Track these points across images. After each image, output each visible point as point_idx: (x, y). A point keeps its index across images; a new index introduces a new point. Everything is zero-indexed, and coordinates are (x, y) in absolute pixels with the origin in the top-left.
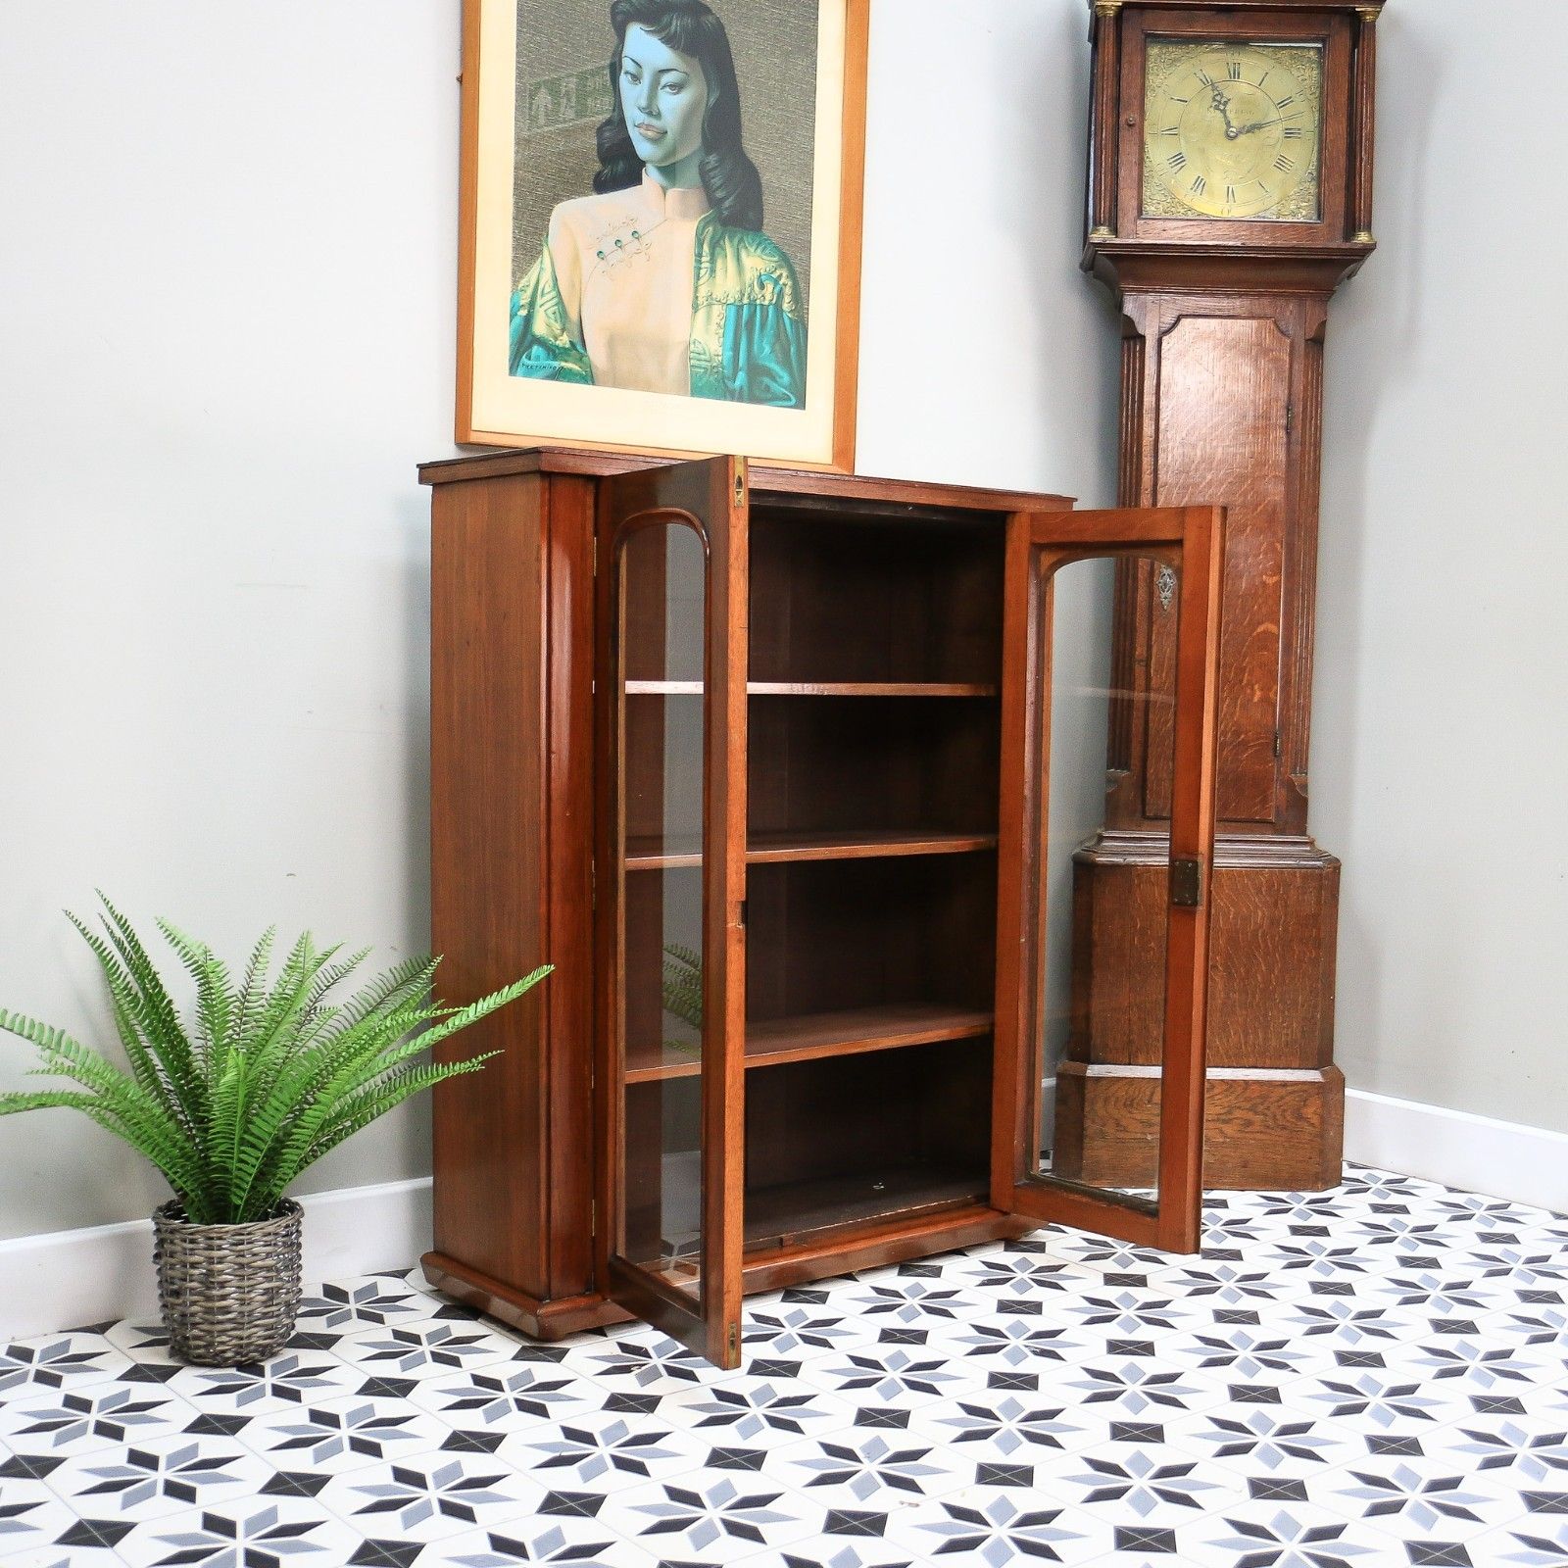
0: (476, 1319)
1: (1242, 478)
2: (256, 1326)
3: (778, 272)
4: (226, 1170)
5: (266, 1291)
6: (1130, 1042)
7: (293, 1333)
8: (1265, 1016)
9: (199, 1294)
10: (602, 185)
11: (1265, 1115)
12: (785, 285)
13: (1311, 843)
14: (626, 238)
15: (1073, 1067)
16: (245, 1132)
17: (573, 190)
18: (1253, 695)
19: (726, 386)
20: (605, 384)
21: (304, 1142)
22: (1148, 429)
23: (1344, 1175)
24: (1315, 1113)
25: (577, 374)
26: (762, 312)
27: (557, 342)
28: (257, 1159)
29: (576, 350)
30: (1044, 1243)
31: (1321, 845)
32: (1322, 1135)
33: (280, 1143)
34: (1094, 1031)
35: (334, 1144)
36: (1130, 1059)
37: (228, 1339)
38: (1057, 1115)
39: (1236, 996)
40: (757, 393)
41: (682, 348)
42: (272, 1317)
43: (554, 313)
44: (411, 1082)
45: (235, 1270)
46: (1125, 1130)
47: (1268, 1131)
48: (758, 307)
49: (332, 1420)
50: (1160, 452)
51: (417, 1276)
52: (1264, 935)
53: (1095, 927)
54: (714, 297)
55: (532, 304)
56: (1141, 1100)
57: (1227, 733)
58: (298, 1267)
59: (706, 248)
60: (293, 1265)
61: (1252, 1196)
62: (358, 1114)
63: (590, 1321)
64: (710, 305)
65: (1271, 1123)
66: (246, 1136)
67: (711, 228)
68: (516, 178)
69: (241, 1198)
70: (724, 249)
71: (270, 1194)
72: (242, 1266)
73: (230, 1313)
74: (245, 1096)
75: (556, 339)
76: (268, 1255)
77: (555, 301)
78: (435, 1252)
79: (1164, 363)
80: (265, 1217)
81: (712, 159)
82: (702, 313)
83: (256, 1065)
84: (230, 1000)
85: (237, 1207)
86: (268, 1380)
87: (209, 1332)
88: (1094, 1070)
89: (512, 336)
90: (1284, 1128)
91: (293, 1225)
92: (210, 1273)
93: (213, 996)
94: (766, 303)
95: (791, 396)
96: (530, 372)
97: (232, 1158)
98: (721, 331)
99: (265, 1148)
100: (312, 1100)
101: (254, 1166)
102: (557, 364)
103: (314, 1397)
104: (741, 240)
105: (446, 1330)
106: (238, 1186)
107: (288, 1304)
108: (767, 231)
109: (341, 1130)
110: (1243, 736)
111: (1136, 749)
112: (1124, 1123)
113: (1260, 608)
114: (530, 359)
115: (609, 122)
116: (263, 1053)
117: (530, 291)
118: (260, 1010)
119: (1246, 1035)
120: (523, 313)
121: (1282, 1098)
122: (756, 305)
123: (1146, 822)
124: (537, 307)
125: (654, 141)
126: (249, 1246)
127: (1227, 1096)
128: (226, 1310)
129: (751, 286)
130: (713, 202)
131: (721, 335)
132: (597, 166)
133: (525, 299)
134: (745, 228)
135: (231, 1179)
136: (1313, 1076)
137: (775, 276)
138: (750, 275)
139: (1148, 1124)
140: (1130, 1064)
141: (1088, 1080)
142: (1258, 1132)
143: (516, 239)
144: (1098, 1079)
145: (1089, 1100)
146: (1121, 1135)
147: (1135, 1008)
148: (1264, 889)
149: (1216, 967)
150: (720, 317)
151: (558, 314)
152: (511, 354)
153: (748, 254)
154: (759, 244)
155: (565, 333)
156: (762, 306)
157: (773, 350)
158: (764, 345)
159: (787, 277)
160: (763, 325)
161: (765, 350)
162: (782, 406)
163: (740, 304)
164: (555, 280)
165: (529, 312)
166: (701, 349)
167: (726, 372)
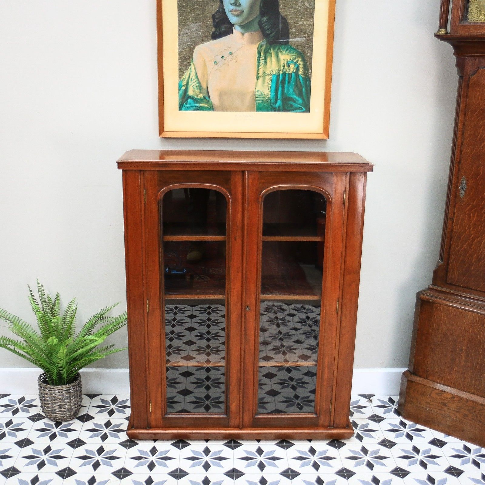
3: (297, 59)
5: (60, 405)
6: (427, 371)
9: (43, 401)
10: (215, 36)
12: (300, 64)
14: (226, 54)
19: (272, 106)
20: (218, 110)
25: (207, 108)
26: (289, 76)
27: (198, 97)
29: (206, 99)
36: (426, 376)
37: (51, 415)
40: (287, 108)
41: (251, 94)
43: (196, 87)
45: (50, 397)
46: (420, 403)
47: (474, 421)
48: (287, 75)
50: (465, 129)
52: (482, 343)
54: (266, 73)
55: (187, 84)
56: (427, 394)
59: (262, 54)
64: (264, 76)
65: (475, 418)
67: (264, 47)
68: (179, 39)
70: (271, 54)
72: (52, 397)
75: (197, 96)
76: (59, 395)
77: (197, 82)
81: (265, 18)
82: (260, 80)
87: (46, 412)
89: (180, 97)
91: (70, 387)
92: (44, 397)
94: (291, 72)
95: (303, 108)
96: (188, 109)
102: (198, 105)
104: (279, 49)
112: (420, 400)
114: (187, 104)
115: (218, 12)
117: (186, 80)
119: (471, 381)
120: (184, 88)
121: (481, 410)
123: (448, 285)
124: (189, 85)
125: (238, 16)
126: (54, 392)
129: (284, 66)
130: (265, 35)
131: (270, 87)
132: (213, 30)
133: (184, 83)
134: (280, 44)
137: (295, 61)
138: (282, 63)
139: (428, 404)
140: (426, 379)
141: (409, 381)
142: (470, 420)
143: (180, 62)
144: (412, 382)
145: (408, 388)
146: (419, 405)
147: (430, 358)
148: (484, 324)
149: (462, 351)
150: (269, 80)
151: (198, 87)
152: (180, 103)
153: (282, 54)
154: (287, 50)
155: (201, 94)
156: (289, 74)
157: (294, 91)
158: (290, 89)
159: (301, 61)
160: (289, 81)
161: (291, 91)
162: (299, 112)
163: (278, 74)
164: (196, 74)
165: (186, 87)
166: (260, 94)
167: (272, 101)
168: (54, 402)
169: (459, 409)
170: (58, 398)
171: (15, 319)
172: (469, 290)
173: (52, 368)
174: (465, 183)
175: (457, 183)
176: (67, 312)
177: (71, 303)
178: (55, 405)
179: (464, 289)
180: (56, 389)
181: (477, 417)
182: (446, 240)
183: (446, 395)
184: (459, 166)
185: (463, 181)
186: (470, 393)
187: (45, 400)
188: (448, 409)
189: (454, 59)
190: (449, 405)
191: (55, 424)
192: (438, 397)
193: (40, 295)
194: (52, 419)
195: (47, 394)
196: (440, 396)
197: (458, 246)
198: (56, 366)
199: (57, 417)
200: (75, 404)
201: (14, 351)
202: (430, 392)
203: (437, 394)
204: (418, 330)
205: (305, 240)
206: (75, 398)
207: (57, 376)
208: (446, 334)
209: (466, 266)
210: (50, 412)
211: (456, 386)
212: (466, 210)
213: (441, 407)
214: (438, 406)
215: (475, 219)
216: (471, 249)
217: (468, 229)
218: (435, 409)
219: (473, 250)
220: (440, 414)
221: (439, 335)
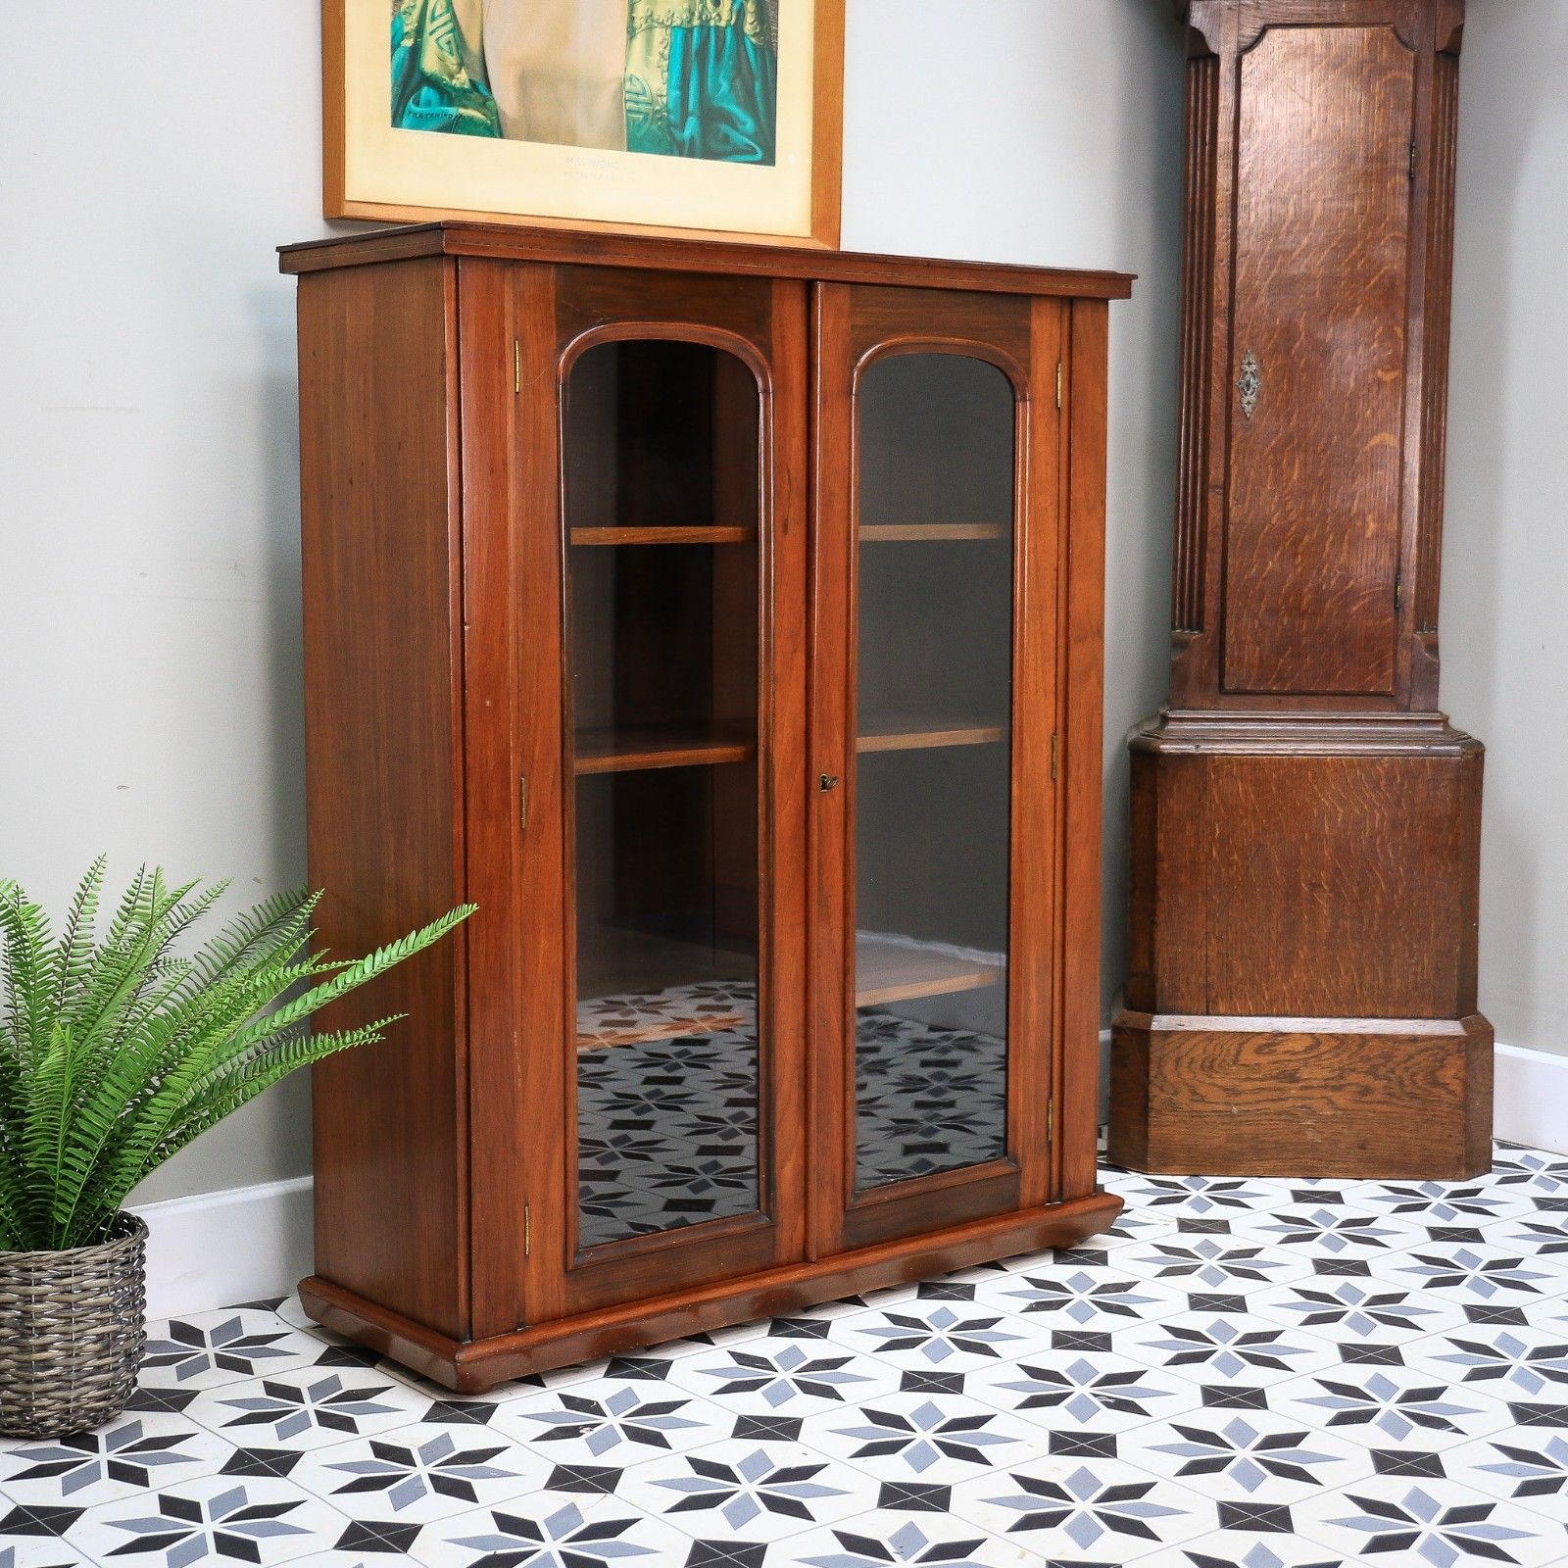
0: (373, 1366)
1: (1349, 242)
2: (86, 1384)
4: (47, 1180)
5: (100, 1337)
6: (1207, 986)
7: (134, 1390)
8: (1387, 949)
9: (10, 1343)
11: (1389, 1080)
12: (747, 1)
13: (1445, 721)
15: (1135, 1018)
16: (71, 1128)
18: (1365, 528)
19: (671, 134)
20: (517, 137)
21: (147, 1139)
22: (1223, 180)
23: (1494, 1158)
24: (1455, 1077)
25: (483, 123)
26: (717, 37)
27: (453, 82)
28: (88, 1163)
29: (478, 91)
30: (1106, 1252)
31: (1456, 723)
32: (1465, 1106)
33: (118, 1140)
34: (1160, 974)
35: (187, 1141)
36: (1208, 1007)
37: (50, 1402)
38: (1114, 1082)
39: (1348, 924)
40: (714, 145)
41: (613, 88)
42: (108, 1371)
43: (449, 43)
44: (288, 1059)
45: (58, 1310)
46: (1203, 1100)
47: (1394, 1100)
48: (712, 31)
49: (191, 1511)
50: (1240, 209)
51: (292, 1306)
52: (1382, 844)
53: (1161, 836)
54: (655, 17)
55: (419, 31)
56: (1224, 1061)
57: (1330, 579)
58: (141, 1303)
60: (135, 1301)
61: (1373, 1187)
62: (217, 1099)
63: (521, 1366)
64: (650, 28)
65: (1397, 1090)
66: (71, 1134)
69: (67, 1215)
71: (104, 1208)
72: (69, 1305)
73: (52, 1367)
74: (73, 1082)
75: (452, 77)
76: (103, 1289)
77: (450, 26)
78: (316, 1276)
79: (1244, 90)
80: (97, 1240)
82: (639, 41)
83: (86, 1042)
84: (49, 956)
85: (61, 1227)
86: (104, 1456)
87: (25, 1393)
88: (1161, 1023)
89: (394, 74)
90: (1414, 1096)
91: (134, 1249)
92: (26, 1315)
93: (28, 951)
94: (723, 24)
95: (757, 148)
96: (420, 122)
97: (55, 1163)
98: (665, 63)
99: (98, 1148)
100: (157, 1084)
101: (82, 1173)
102: (453, 111)
103: (166, 1479)
105: (335, 1382)
106: (62, 1200)
107: (128, 1355)
109: (196, 1122)
110: (1352, 583)
111: (1211, 604)
112: (1202, 1091)
113: (1374, 414)
114: (417, 103)
116: (97, 1027)
117: (416, 13)
118: (89, 966)
119: (1360, 976)
120: (408, 43)
121: (1411, 1057)
122: (709, 28)
123: (1226, 698)
124: (426, 35)
126: (79, 1278)
127: (1337, 1055)
128: (47, 1365)
129: (703, 1)
131: (665, 69)
133: (410, 25)
135: (53, 1191)
136: (1452, 1028)
139: (1233, 1092)
140: (1208, 1013)
142: (1379, 1102)
144: (1166, 1034)
145: (1156, 1060)
146: (1198, 1106)
147: (1214, 941)
148: (1383, 783)
149: (1320, 886)
150: (665, 44)
151: (453, 42)
152: (394, 97)
155: (463, 70)
156: (717, 28)
157: (732, 87)
158: (720, 79)
160: (719, 56)
161: (722, 88)
162: (745, 162)
163: (689, 26)
165: (415, 41)
166: (638, 88)
167: (672, 117)
169: (1341, 1077)
172: (1296, 699)
174: (1256, 371)
175: (1229, 371)
179: (1280, 702)
180: (88, 1264)
181: (1401, 1083)
183: (1290, 1046)
184: (1230, 324)
185: (1249, 364)
186: (1361, 1016)
188: (1304, 1088)
190: (1305, 1073)
192: (1264, 1059)
196: (1270, 1053)
197: (1250, 565)
202: (1233, 1052)
203: (1259, 1051)
204: (1162, 860)
208: (1260, 846)
209: (1282, 622)
211: (1312, 1007)
212: (1267, 449)
213: (1279, 1089)
214: (1270, 1089)
215: (1296, 473)
216: (1296, 567)
217: (1277, 509)
218: (1257, 1102)
219: (1299, 569)
220: (1279, 1113)
221: (1236, 857)
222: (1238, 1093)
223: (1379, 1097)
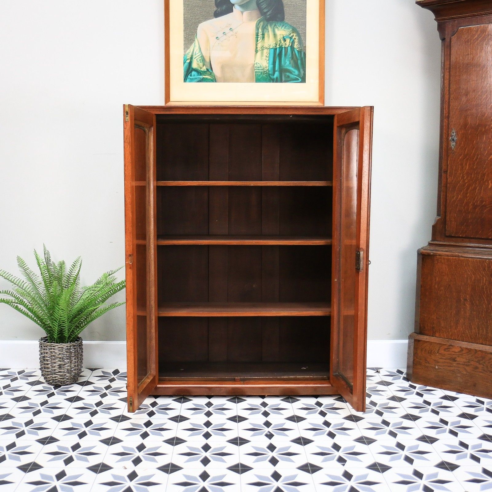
2: (57, 374)
3: (292, 35)
5: (60, 365)
6: (433, 328)
8: (487, 322)
10: (217, 15)
11: (483, 365)
12: (295, 39)
14: (227, 30)
17: (206, 18)
18: (488, 185)
19: (270, 78)
20: (221, 82)
22: (447, 76)
25: (210, 79)
26: (285, 50)
27: (202, 70)
29: (209, 71)
36: (433, 334)
39: (475, 313)
40: (284, 79)
41: (251, 66)
42: (62, 373)
45: (50, 357)
46: (428, 363)
47: (484, 372)
48: (283, 48)
50: (451, 85)
52: (486, 288)
54: (264, 47)
55: (191, 58)
56: (435, 351)
59: (260, 30)
64: (263, 50)
65: (485, 369)
67: (262, 23)
68: (184, 17)
70: (268, 29)
73: (49, 369)
75: (201, 68)
76: (60, 354)
77: (200, 56)
79: (452, 48)
82: (259, 53)
85: (54, 338)
87: (45, 374)
89: (184, 69)
91: (70, 346)
94: (287, 46)
95: (298, 78)
96: (191, 80)
98: (268, 58)
102: (201, 77)
104: (275, 25)
108: (286, 21)
112: (428, 360)
113: (491, 148)
114: (191, 76)
117: (190, 54)
119: (479, 330)
120: (188, 61)
122: (282, 47)
123: (446, 238)
124: (193, 59)
126: (54, 350)
127: (468, 355)
129: (280, 41)
130: (263, 14)
131: (268, 60)
132: (215, 9)
133: (189, 57)
134: (276, 20)
137: (290, 36)
138: (279, 37)
140: (433, 336)
141: (415, 340)
142: (480, 372)
143: (185, 38)
144: (419, 341)
145: (415, 348)
146: (427, 365)
147: (435, 314)
148: (486, 268)
149: (467, 300)
150: (267, 54)
151: (201, 60)
152: (184, 75)
153: (278, 30)
154: (283, 26)
155: (204, 66)
156: (285, 47)
157: (290, 63)
158: (286, 61)
159: (296, 36)
160: (286, 55)
161: (287, 63)
162: (295, 83)
163: (276, 48)
164: (200, 49)
165: (190, 60)
166: (259, 66)
167: (270, 72)
168: (54, 361)
169: (469, 362)
170: (58, 357)
171: (20, 282)
172: (467, 240)
173: (54, 325)
174: (455, 135)
175: (448, 135)
176: (71, 271)
177: (75, 261)
178: (54, 365)
179: (463, 240)
180: (56, 347)
181: (487, 367)
182: (442, 193)
183: (454, 350)
184: (448, 121)
185: (453, 133)
186: (478, 344)
187: (44, 360)
188: (457, 364)
189: (436, 23)
190: (458, 359)
191: (53, 387)
192: (445, 353)
193: (46, 258)
194: (51, 382)
195: (47, 353)
196: (448, 351)
197: (454, 197)
198: (57, 322)
199: (57, 378)
200: (75, 366)
201: (17, 308)
202: (437, 349)
203: (445, 350)
204: (421, 287)
205: (304, 185)
206: (75, 359)
207: (58, 334)
208: (449, 285)
209: (463, 215)
210: (49, 373)
211: (463, 339)
212: (459, 160)
213: (450, 363)
214: (448, 363)
215: (467, 167)
216: (467, 197)
217: (462, 178)
218: (444, 366)
219: (468, 198)
220: (450, 371)
221: (442, 288)
222: (438, 362)
223: (480, 370)
